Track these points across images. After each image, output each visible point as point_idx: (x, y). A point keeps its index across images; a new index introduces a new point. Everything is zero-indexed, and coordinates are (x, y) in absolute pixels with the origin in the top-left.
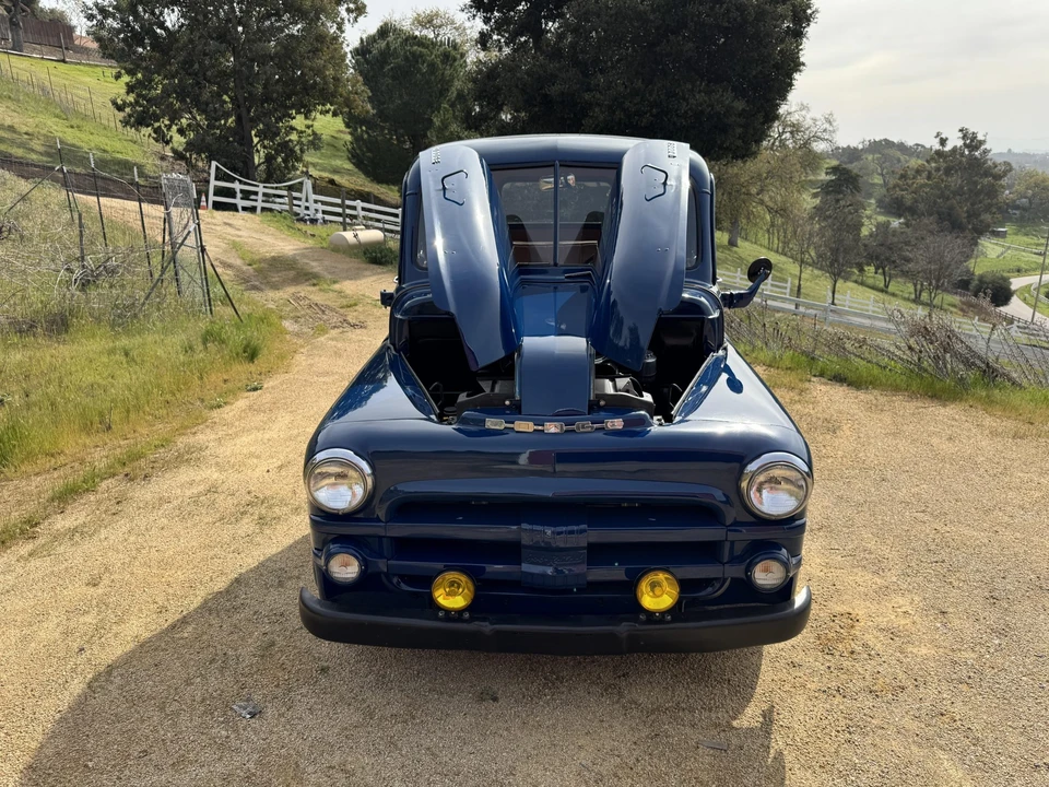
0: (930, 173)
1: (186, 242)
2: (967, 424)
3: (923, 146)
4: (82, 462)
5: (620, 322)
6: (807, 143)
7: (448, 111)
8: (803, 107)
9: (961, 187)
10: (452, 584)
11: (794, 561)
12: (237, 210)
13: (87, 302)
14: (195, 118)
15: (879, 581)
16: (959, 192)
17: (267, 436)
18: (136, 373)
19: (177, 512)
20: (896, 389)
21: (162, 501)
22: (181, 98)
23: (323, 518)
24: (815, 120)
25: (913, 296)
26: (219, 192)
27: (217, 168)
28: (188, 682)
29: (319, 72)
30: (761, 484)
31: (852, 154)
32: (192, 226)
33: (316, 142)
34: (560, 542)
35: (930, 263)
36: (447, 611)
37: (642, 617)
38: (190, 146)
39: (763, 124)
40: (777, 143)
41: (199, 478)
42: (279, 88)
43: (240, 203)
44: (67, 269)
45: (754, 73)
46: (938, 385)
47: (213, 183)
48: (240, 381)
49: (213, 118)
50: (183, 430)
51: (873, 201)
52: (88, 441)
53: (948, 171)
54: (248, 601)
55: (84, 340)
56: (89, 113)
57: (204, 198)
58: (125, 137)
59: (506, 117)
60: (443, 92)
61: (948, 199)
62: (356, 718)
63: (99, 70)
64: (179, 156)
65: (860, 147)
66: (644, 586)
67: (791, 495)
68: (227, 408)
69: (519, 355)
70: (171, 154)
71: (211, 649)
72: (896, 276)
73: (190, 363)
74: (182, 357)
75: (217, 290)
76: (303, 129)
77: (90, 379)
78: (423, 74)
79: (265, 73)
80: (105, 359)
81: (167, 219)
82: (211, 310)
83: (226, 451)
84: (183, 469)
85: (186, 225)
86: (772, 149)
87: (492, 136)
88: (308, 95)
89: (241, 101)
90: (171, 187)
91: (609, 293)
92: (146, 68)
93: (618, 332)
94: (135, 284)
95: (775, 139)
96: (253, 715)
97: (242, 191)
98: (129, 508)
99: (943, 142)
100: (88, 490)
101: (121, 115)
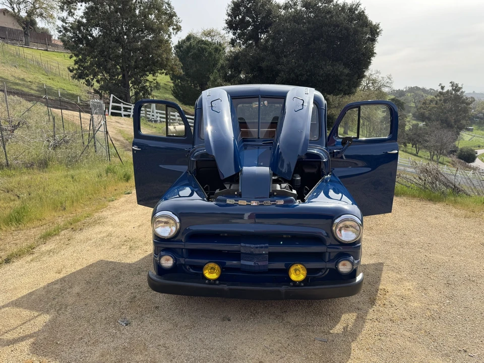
0: (437, 102)
1: (100, 130)
2: (444, 212)
3: (433, 90)
4: (53, 223)
5: (283, 161)
6: (379, 88)
7: (217, 73)
8: (378, 72)
9: (451, 108)
10: (212, 268)
11: (356, 262)
12: (122, 116)
13: (56, 155)
14: (104, 75)
15: (398, 276)
16: (451, 110)
17: (134, 213)
18: (76, 186)
19: (94, 244)
20: (414, 196)
21: (88, 239)
22: (99, 66)
23: (159, 241)
24: (383, 78)
25: (429, 158)
26: (114, 108)
27: (113, 97)
28: (99, 312)
29: (160, 56)
30: (341, 228)
31: (401, 93)
32: (103, 122)
33: (157, 86)
34: (257, 251)
35: (437, 142)
36: (209, 280)
37: (291, 284)
38: (102, 88)
39: (357, 79)
40: (366, 88)
41: (104, 230)
42: (142, 63)
43: (123, 113)
44: (48, 141)
45: (353, 57)
46: (432, 195)
47: (111, 104)
48: (122, 190)
49: (112, 76)
50: (97, 210)
51: (411, 114)
52: (55, 214)
53: (445, 101)
54: (125, 280)
55: (54, 171)
56: (57, 73)
57: (107, 111)
58: (73, 84)
59: (242, 76)
60: (215, 65)
61: (445, 113)
62: (171, 326)
63: (62, 54)
64: (96, 92)
65: (405, 90)
66: (292, 270)
67: (353, 232)
68: (116, 201)
69: (241, 174)
70: (93, 91)
71: (109, 299)
72: (421, 148)
73: (100, 182)
74: (97, 179)
75: (113, 151)
76: (152, 80)
77: (57, 188)
78: (206, 57)
79: (136, 56)
80: (63, 180)
81: (92, 119)
82: (110, 159)
83: (115, 219)
84: (97, 226)
85: (100, 122)
86: (363, 91)
87: (236, 84)
88: (154, 65)
89: (125, 68)
90: (94, 105)
91: (278, 149)
92: (83, 54)
93: (282, 166)
94: (77, 147)
95: (365, 86)
96: (127, 325)
97: (124, 108)
98: (73, 242)
99: (443, 88)
100: (56, 234)
101: (72, 74)
